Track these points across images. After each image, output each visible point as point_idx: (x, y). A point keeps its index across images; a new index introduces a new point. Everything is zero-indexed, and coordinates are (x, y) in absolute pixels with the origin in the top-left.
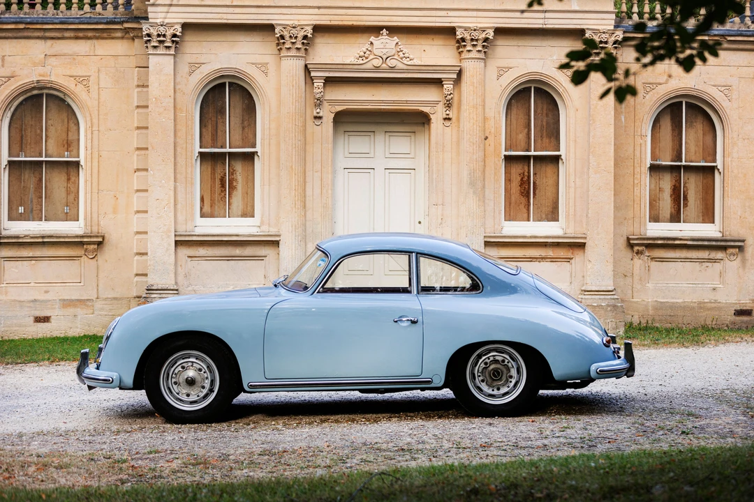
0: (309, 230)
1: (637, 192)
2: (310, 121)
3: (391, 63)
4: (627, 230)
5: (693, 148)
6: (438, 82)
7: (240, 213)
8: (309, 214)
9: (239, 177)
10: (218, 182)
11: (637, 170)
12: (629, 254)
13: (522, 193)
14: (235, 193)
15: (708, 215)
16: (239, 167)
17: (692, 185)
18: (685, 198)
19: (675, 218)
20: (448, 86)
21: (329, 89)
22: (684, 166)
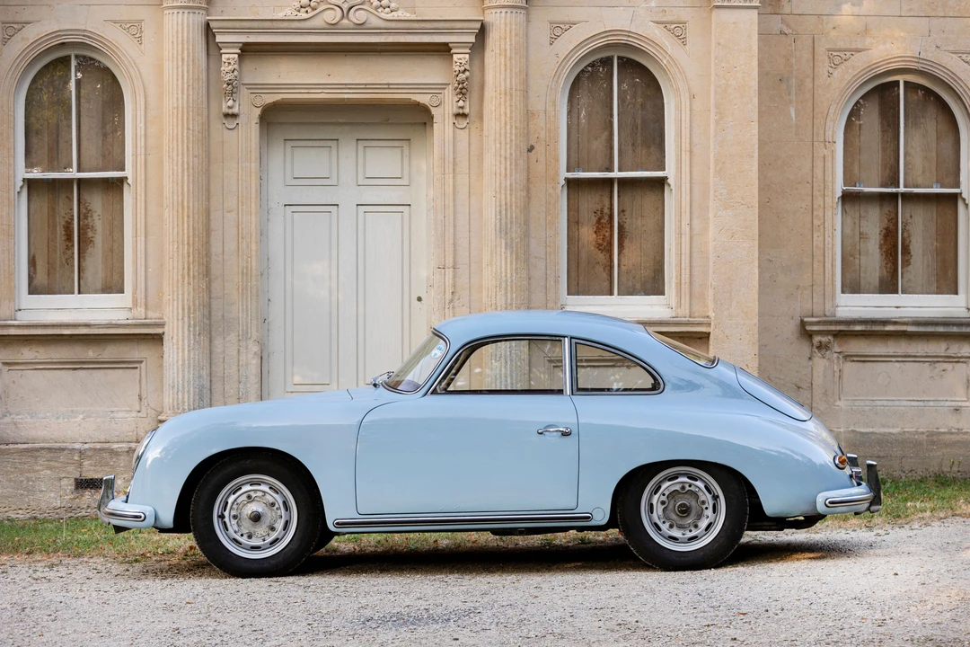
0: (217, 315)
1: (818, 241)
2: (217, 125)
3: (358, 16)
4: (801, 306)
5: (918, 162)
6: (444, 50)
7: (99, 285)
8: (216, 285)
9: (98, 223)
10: (60, 231)
11: (819, 201)
12: (805, 348)
13: (599, 246)
14: (90, 250)
15: (946, 281)
16: (96, 202)
17: (918, 227)
18: (906, 250)
19: (889, 285)
20: (461, 57)
21: (250, 65)
22: (903, 195)
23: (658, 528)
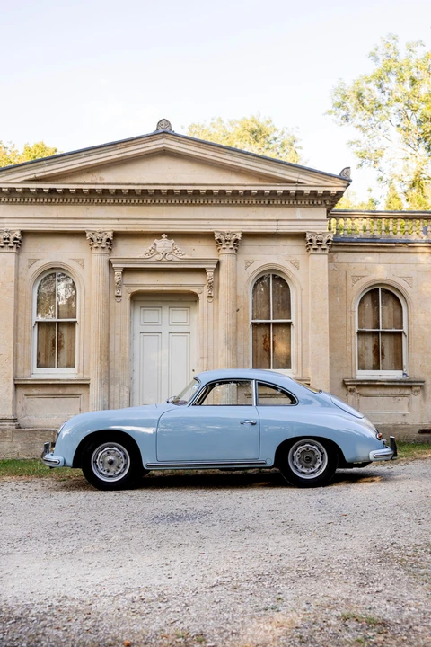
0: (111, 376)
1: (349, 350)
2: (113, 300)
3: (169, 257)
4: (342, 375)
5: (387, 320)
6: (203, 271)
7: (65, 364)
8: (111, 364)
9: (66, 339)
10: (50, 342)
11: (349, 334)
12: (345, 391)
13: (265, 349)
14: (62, 350)
15: (398, 365)
16: (65, 331)
17: (387, 344)
18: (383, 353)
19: (376, 367)
20: (210, 274)
21: (126, 277)
22: (382, 332)
23: (296, 468)
